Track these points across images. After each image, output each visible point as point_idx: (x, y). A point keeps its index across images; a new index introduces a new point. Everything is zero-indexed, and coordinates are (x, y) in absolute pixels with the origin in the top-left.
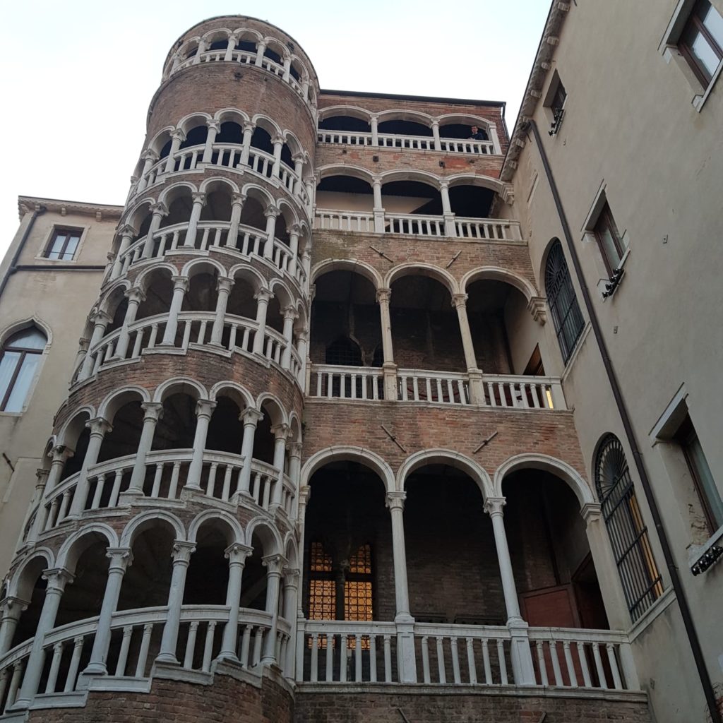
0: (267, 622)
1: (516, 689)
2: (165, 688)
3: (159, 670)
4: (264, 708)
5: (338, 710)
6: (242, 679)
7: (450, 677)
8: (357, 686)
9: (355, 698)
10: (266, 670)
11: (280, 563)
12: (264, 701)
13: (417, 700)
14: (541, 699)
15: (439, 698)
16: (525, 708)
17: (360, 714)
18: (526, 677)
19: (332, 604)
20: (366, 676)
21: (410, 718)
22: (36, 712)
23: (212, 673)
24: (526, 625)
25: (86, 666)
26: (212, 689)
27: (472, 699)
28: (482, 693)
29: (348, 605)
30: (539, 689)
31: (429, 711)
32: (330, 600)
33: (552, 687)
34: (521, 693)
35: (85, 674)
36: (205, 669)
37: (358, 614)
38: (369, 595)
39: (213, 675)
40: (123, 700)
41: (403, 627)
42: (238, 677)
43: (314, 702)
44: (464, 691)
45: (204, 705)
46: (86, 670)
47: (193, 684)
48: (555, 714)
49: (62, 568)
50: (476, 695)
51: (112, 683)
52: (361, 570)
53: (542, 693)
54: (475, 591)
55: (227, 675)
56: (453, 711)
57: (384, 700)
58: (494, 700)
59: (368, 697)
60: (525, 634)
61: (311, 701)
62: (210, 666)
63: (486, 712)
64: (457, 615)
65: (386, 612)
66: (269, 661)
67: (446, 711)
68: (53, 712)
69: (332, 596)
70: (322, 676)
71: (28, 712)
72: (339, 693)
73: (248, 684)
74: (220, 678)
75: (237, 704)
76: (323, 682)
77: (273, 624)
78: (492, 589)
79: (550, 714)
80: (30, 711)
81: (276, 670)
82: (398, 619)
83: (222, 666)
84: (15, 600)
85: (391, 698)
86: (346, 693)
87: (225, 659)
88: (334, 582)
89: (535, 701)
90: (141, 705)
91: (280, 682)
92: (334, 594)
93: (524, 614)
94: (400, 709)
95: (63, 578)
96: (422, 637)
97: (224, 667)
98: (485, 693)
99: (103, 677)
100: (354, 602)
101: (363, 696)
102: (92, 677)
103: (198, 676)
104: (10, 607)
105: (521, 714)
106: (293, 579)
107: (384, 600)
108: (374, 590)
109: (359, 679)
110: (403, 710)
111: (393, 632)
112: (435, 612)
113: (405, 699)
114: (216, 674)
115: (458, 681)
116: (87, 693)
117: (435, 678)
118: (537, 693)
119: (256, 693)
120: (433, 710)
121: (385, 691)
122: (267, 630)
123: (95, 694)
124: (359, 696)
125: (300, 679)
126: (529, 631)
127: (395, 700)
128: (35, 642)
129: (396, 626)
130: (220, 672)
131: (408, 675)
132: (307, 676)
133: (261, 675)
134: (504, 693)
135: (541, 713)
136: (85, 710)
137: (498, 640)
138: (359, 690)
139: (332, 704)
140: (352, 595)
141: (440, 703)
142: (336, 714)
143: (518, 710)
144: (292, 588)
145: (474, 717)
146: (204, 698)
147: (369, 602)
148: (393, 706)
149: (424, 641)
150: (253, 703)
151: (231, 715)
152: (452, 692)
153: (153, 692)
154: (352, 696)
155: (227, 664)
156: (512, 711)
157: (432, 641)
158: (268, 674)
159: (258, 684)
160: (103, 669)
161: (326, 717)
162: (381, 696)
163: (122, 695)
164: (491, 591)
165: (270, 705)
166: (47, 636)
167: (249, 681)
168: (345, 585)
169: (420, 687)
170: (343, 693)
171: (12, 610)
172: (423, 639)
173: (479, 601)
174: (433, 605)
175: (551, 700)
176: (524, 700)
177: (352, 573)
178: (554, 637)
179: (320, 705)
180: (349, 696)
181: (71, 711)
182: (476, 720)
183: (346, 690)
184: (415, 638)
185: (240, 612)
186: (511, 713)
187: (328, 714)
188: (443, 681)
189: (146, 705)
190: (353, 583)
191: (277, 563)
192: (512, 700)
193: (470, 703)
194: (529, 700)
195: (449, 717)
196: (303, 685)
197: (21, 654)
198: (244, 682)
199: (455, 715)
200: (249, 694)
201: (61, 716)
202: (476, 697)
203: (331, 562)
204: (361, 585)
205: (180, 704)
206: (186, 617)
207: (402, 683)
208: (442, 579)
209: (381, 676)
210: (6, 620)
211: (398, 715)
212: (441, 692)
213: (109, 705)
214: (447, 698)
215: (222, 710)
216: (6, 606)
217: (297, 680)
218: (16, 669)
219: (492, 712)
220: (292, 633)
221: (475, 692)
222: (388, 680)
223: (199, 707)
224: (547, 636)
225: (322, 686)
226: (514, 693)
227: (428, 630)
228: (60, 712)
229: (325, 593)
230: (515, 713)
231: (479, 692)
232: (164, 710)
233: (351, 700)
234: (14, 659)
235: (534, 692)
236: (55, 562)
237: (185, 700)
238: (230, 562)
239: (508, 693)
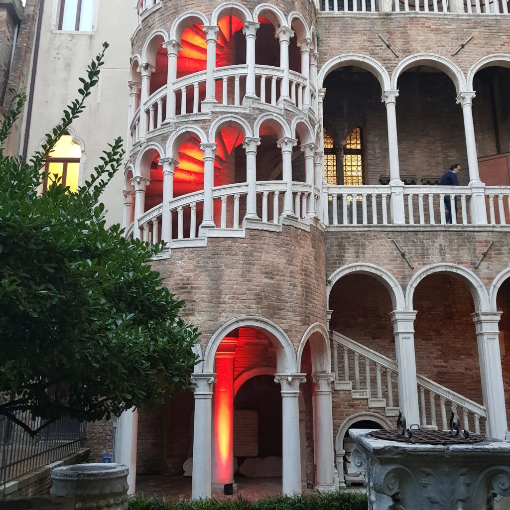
0: (308, 190)
1: (474, 227)
2: (253, 234)
3: (248, 223)
4: (312, 243)
5: (353, 241)
6: (299, 227)
7: (427, 220)
8: (365, 227)
9: (363, 234)
10: (311, 220)
11: (313, 149)
12: (312, 239)
13: (405, 234)
14: (490, 233)
15: (420, 233)
16: (479, 238)
17: (367, 243)
18: (480, 218)
19: (334, 171)
20: (370, 220)
21: (401, 245)
22: (176, 250)
23: (280, 224)
24: (483, 185)
25: (202, 222)
26: (282, 234)
27: (442, 233)
28: (450, 229)
29: (345, 171)
30: (489, 226)
31: (413, 241)
32: (332, 168)
33: (498, 225)
34: (477, 229)
35: (202, 227)
36: (275, 221)
37: (352, 177)
38: (360, 164)
39: (282, 226)
40: (229, 242)
41: (396, 189)
42: (296, 226)
43: (337, 237)
44: (438, 229)
45: (279, 244)
46: (203, 224)
47: (271, 232)
48: (499, 242)
49: (171, 157)
50: (446, 231)
51: (221, 232)
52: (353, 147)
53: (491, 229)
54: (437, 159)
55: (290, 225)
56: (429, 241)
57: (383, 235)
58: (457, 234)
59: (373, 233)
60: (482, 190)
61: (335, 236)
62: (279, 220)
63: (452, 241)
64: (424, 176)
65: (373, 176)
66: (312, 215)
67: (424, 241)
68: (187, 249)
69: (334, 166)
70: (340, 221)
71: (170, 250)
72: (353, 231)
73: (302, 230)
74: (286, 227)
75: (297, 242)
76: (342, 225)
77: (312, 190)
78: (450, 157)
79: (496, 242)
80: (171, 249)
81: (316, 219)
82: (392, 183)
83: (286, 220)
84: (141, 179)
85: (388, 234)
86: (357, 231)
87: (288, 216)
88: (335, 156)
89: (486, 234)
90: (241, 245)
91: (319, 226)
92: (335, 164)
94: (394, 240)
95: (173, 164)
96: (408, 195)
97: (288, 220)
98: (452, 229)
99: (214, 229)
100: (349, 169)
101: (369, 233)
102: (208, 229)
103: (272, 226)
104: (139, 183)
105: (475, 242)
106: (319, 159)
107: (372, 167)
108: (363, 160)
109: (365, 222)
110: (396, 241)
111: (389, 192)
112: (408, 174)
113: (397, 234)
114: (283, 224)
115: (433, 222)
116: (206, 239)
117: (417, 221)
118: (488, 229)
119: (307, 235)
120: (416, 240)
121: (383, 229)
122: (309, 195)
123: (211, 239)
124: (366, 233)
125: (327, 223)
126: (485, 189)
127: (391, 235)
128: (164, 207)
129: (391, 188)
130: (285, 223)
131: (399, 219)
132: (331, 222)
133: (309, 224)
134: (465, 229)
135: (489, 242)
136: (207, 248)
137: (462, 195)
138: (366, 229)
139: (349, 238)
140: (348, 164)
141: (421, 236)
142: (352, 244)
143: (474, 240)
144: (319, 165)
145: (443, 244)
146: (278, 240)
147: (360, 168)
148: (389, 238)
149: (410, 197)
150: (306, 241)
151: (294, 249)
152: (429, 229)
153: (247, 237)
154: (362, 233)
155: (290, 218)
156: (470, 240)
157: (416, 197)
158: (312, 223)
159: (308, 229)
160: (212, 224)
161: (345, 245)
162: (381, 233)
163: (228, 239)
164: (449, 158)
165: (315, 241)
166: (171, 202)
167: (302, 228)
168: (343, 157)
169: (407, 227)
170: (356, 231)
171: (140, 185)
172: (409, 196)
173: (439, 166)
174: (406, 170)
175: (497, 233)
176: (479, 234)
177: (349, 149)
178: (502, 192)
179: (340, 238)
180: (360, 233)
181: (197, 249)
182: (445, 246)
183: (357, 229)
184: (404, 195)
185: (292, 184)
186: (469, 242)
187: (346, 244)
188: (422, 222)
189: (244, 245)
190: (348, 156)
191: (311, 149)
192: (470, 234)
193: (441, 236)
194: (482, 233)
195: (426, 245)
196: (329, 227)
197: (156, 214)
198: (300, 229)
199: (431, 243)
200: (304, 236)
201: (192, 252)
202: (446, 232)
203: (332, 142)
204: (354, 157)
205: (264, 244)
206: (260, 189)
207: (395, 225)
208: (414, 152)
209: (380, 220)
210: (138, 192)
211: (393, 244)
212: (422, 229)
213: (221, 246)
214: (425, 233)
215: (289, 246)
216: (136, 182)
217: (325, 224)
218: (154, 223)
219: (456, 241)
220: (321, 195)
221: (445, 229)
222: (385, 223)
223: (276, 245)
224: (497, 192)
225: (342, 227)
226: (472, 229)
227: (412, 190)
228: (191, 249)
229: (329, 164)
230: (471, 241)
231: (448, 229)
232: (256, 248)
233: (361, 235)
234: (151, 217)
235: (485, 228)
236: (165, 153)
237: (267, 241)
238: (282, 151)
239: (468, 229)
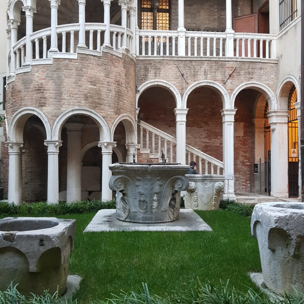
0: (122, 31)
1: (225, 58)
2: (83, 57)
3: (79, 50)
4: (123, 65)
5: (153, 66)
6: (114, 54)
7: (199, 53)
8: (161, 57)
9: (160, 62)
10: (123, 51)
11: (126, 4)
12: (123, 63)
13: (185, 62)
14: (235, 62)
15: (193, 62)
16: (227, 65)
17: (162, 68)
18: (230, 53)
19: (151, 23)
20: (165, 53)
21: (182, 69)
22: (34, 66)
23: (101, 52)
24: (233, 32)
25: (50, 48)
26: (102, 58)
27: (207, 62)
28: (211, 60)
29: (158, 23)
30: (235, 58)
31: (189, 67)
32: (150, 21)
33: (240, 57)
34: (227, 60)
35: (50, 51)
36: (98, 50)
37: (162, 27)
38: (168, 19)
39: (102, 52)
40: (67, 61)
41: (181, 33)
42: (112, 53)
43: (144, 63)
44: (204, 59)
45: (100, 64)
46: (50, 50)
47: (94, 56)
48: (239, 68)
49: (30, 6)
50: (209, 60)
51: (62, 55)
52: (164, 7)
53: (235, 60)
54: (214, 17)
55: (108, 52)
56: (199, 67)
57: (172, 62)
58: (215, 62)
59: (165, 61)
60: (232, 35)
61: (142, 63)
62: (100, 49)
63: (212, 67)
64: (205, 27)
65: (174, 27)
66: (124, 47)
67: (196, 67)
68: (41, 66)
69: (151, 19)
70: (147, 53)
71: (31, 66)
72: (154, 60)
73: (116, 56)
74: (105, 53)
75: (113, 64)
76: (147, 56)
77: (125, 32)
78: (222, 16)
79: (237, 68)
80: (32, 65)
81: (127, 50)
82: (179, 29)
83: (105, 49)
84: (14, 21)
85: (174, 62)
86: (156, 60)
87: (106, 46)
88: (152, 13)
89: (232, 63)
90: (75, 63)
91: (130, 55)
92: (152, 18)
93: (234, 27)
94: (178, 66)
95: (32, 11)
96: (188, 37)
97: (106, 49)
98: (212, 59)
99: (57, 53)
100: (161, 22)
101: (163, 61)
102: (53, 53)
103: (95, 52)
104: (13, 23)
105: (226, 67)
106: (133, 12)
107: (174, 21)
108: (170, 17)
109: (162, 54)
110: (179, 66)
111: (176, 35)
112: (196, 26)
113: (180, 62)
114: (103, 52)
115: (202, 55)
116: (52, 59)
117: (193, 54)
118: (234, 60)
119: (120, 60)
120: (191, 66)
121: (172, 59)
122: (122, 35)
123: (56, 59)
124: (162, 61)
125: (138, 54)
126: (234, 35)
127: (176, 63)
128: (27, 39)
129: (178, 32)
130: (104, 51)
131: (182, 52)
132: (141, 53)
133: (121, 52)
134: (220, 60)
135: (234, 67)
136: (53, 65)
137: (221, 38)
138: (162, 58)
139: (151, 64)
140: (160, 19)
141: (194, 64)
142: (153, 68)
143: (225, 66)
144: (133, 16)
145: (207, 69)
146: (99, 61)
147: (168, 22)
148: (175, 65)
149: (189, 39)
150: (119, 63)
151: (110, 68)
152: (199, 59)
153: (78, 59)
154: (159, 61)
155: (108, 48)
156: (222, 66)
157: (193, 39)
158: (124, 52)
159: (121, 56)
160: (57, 49)
161: (149, 69)
162: (170, 61)
163: (66, 59)
164: (221, 17)
165: (126, 64)
166: (31, 36)
167: (116, 55)
168: (157, 14)
169: (186, 57)
170: (155, 60)
171: (14, 25)
172: (189, 38)
173: (215, 21)
174: (195, 23)
175: (239, 62)
176: (228, 62)
177: (160, 9)
178: (245, 37)
179: (146, 64)
180: (158, 61)
181: (47, 66)
182: (207, 70)
183: (156, 59)
184: (186, 37)
185: (110, 26)
186: (222, 67)
187: (149, 68)
188: (196, 55)
189: (76, 63)
190: (160, 13)
191: (125, 4)
192: (223, 62)
193: (206, 63)
194: (230, 62)
195: (197, 69)
196: (139, 57)
197: (22, 43)
198: (115, 55)
199: (199, 68)
200: (117, 60)
201: (44, 68)
202: (208, 61)
203: (151, 3)
204: (164, 14)
205: (90, 63)
206: (88, 28)
207: (179, 56)
208: (200, 11)
209: (171, 53)
210: (12, 29)
211: (177, 68)
212: (195, 59)
213: (62, 63)
214: (197, 62)
215: (107, 66)
216: (11, 23)
217: (137, 55)
218: (22, 49)
219: (214, 67)
220: (134, 36)
221: (208, 59)
222: (174, 55)
223: (98, 65)
224: (241, 37)
225: (147, 57)
226: (224, 60)
227: (191, 34)
228: (43, 66)
229: (148, 18)
230: (223, 67)
231: (210, 60)
232: (84, 65)
233: (158, 62)
234: (20, 45)
235: (232, 59)
236: (26, 3)
237: (92, 62)
238: (104, 3)
239: (222, 60)
